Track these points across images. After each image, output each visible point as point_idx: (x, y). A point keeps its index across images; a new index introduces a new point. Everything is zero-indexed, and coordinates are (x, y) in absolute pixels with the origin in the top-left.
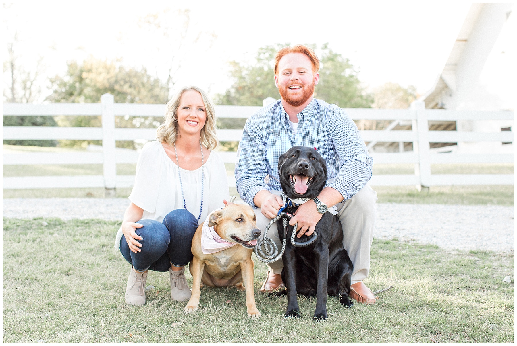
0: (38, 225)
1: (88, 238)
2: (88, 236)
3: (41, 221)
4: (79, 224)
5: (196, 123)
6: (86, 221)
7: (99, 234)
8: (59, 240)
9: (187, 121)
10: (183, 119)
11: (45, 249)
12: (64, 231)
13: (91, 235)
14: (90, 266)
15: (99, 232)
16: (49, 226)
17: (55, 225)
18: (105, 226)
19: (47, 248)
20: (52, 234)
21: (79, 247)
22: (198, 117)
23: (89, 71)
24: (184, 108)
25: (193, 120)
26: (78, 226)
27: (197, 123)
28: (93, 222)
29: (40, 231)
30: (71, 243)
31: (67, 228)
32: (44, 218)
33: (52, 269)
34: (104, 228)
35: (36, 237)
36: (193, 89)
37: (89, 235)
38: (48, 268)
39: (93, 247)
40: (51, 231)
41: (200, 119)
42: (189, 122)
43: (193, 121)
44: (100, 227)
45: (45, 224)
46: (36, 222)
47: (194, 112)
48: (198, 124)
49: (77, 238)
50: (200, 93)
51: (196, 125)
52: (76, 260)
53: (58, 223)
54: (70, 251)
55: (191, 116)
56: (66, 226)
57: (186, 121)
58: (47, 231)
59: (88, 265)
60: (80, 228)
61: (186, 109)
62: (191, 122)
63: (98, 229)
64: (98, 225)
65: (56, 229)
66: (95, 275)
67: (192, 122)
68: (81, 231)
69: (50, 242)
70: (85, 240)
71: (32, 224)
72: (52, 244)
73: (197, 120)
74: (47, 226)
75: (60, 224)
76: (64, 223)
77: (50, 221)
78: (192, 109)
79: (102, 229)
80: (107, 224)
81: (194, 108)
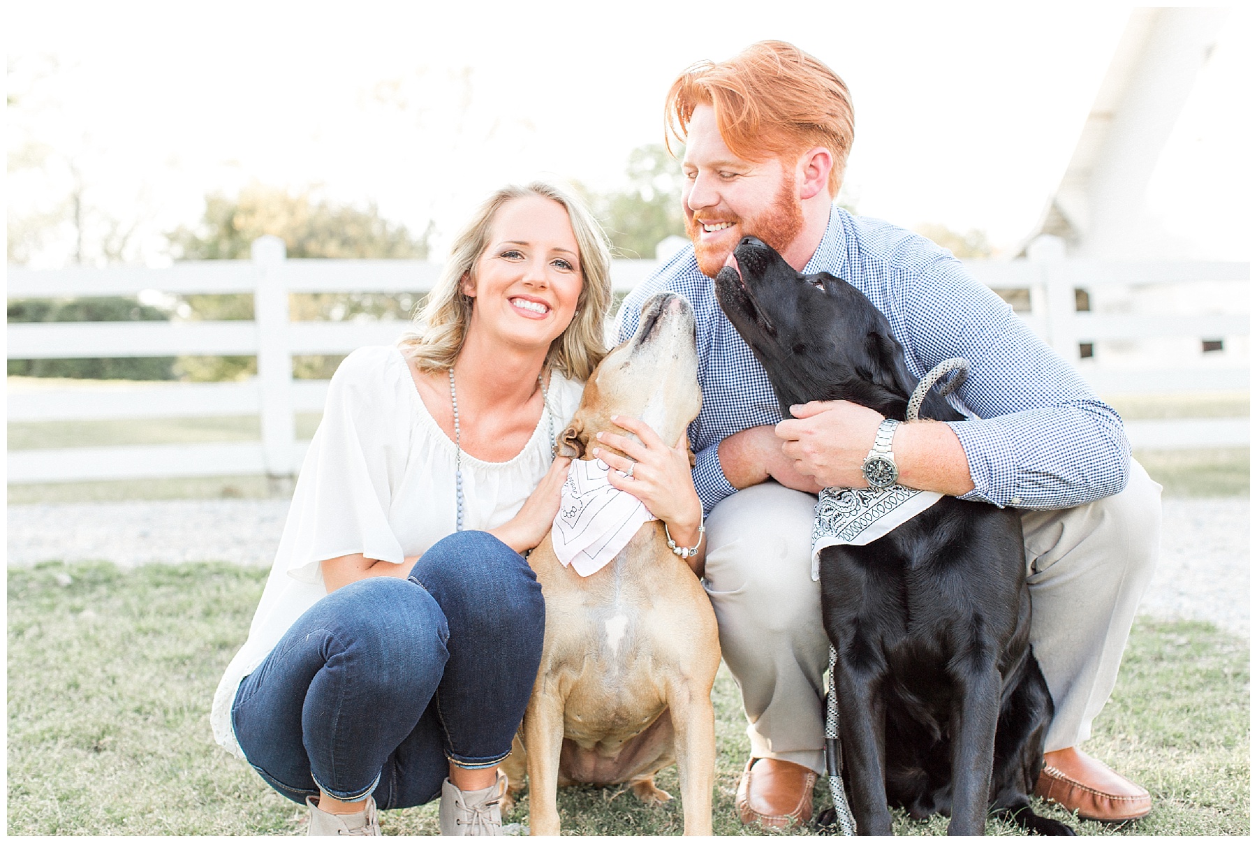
0: (44, 584)
1: (179, 622)
2: (182, 617)
3: (53, 572)
4: (162, 578)
5: (542, 309)
6: (183, 570)
7: (215, 607)
8: (92, 632)
9: (511, 299)
10: (498, 289)
11: (45, 662)
12: (117, 602)
13: (189, 613)
14: (171, 717)
15: (217, 601)
16: (75, 586)
17: (94, 583)
18: (233, 584)
19: (52, 656)
20: (76, 611)
21: (147, 652)
22: (553, 289)
23: (251, 211)
24: (505, 255)
25: (534, 295)
26: (157, 585)
27: (548, 308)
28: (204, 571)
29: (46, 601)
30: (128, 639)
31: (126, 592)
32: (66, 562)
33: (51, 730)
34: (228, 590)
35: (27, 621)
36: (540, 190)
37: (184, 612)
38: (38, 727)
39: (189, 650)
40: (78, 601)
41: (557, 297)
42: (518, 302)
43: (533, 301)
44: (218, 589)
45: (65, 579)
46: (40, 576)
47: (536, 269)
48: (551, 312)
49: (150, 622)
50: (563, 204)
51: (543, 317)
52: (132, 699)
53: (101, 576)
54: (117, 668)
55: (526, 280)
56: (124, 586)
57: (507, 301)
58: (66, 601)
59: (166, 712)
60: (163, 590)
61: (511, 259)
62: (527, 305)
63: (214, 593)
64: (217, 580)
65: (94, 595)
66: (180, 748)
67: (528, 302)
68: (163, 601)
69: (65, 637)
70: (170, 628)
71: (26, 582)
72: (69, 645)
73: (548, 297)
74: (69, 587)
75: (108, 581)
76: (119, 577)
77: (82, 570)
78: (530, 257)
79: (223, 592)
80: (242, 576)
81: (540, 256)
